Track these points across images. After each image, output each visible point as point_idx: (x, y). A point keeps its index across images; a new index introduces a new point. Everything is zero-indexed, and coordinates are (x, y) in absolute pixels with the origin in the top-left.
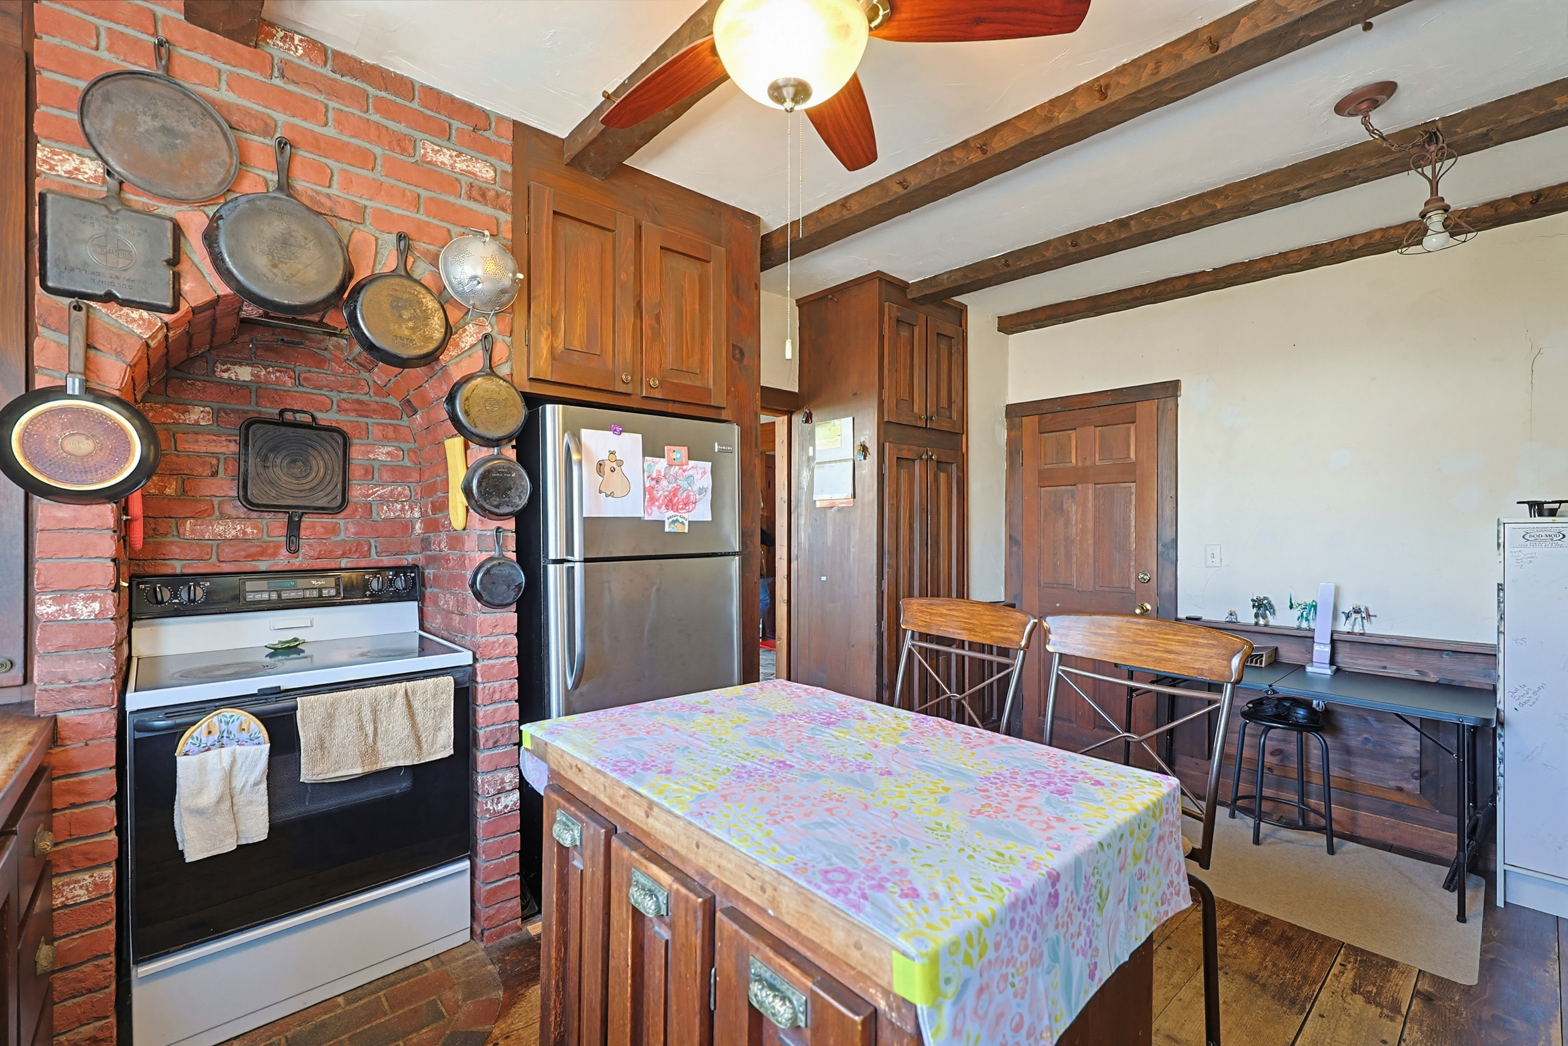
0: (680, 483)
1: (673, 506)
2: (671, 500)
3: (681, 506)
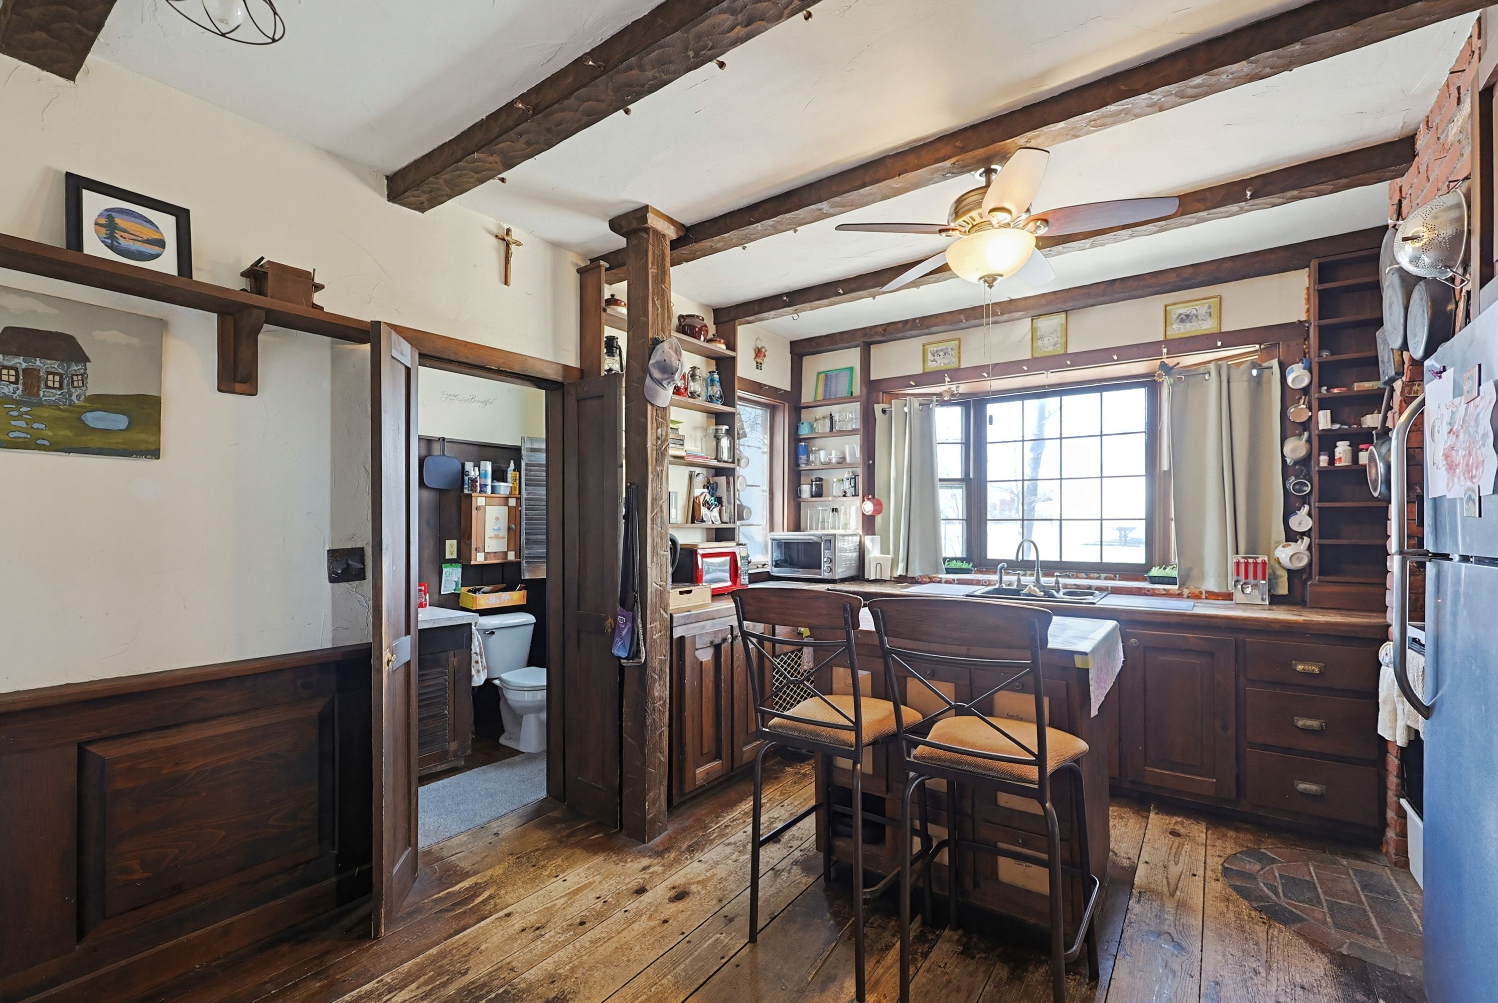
0: (1471, 431)
1: (1469, 471)
2: (1467, 465)
3: (1474, 472)
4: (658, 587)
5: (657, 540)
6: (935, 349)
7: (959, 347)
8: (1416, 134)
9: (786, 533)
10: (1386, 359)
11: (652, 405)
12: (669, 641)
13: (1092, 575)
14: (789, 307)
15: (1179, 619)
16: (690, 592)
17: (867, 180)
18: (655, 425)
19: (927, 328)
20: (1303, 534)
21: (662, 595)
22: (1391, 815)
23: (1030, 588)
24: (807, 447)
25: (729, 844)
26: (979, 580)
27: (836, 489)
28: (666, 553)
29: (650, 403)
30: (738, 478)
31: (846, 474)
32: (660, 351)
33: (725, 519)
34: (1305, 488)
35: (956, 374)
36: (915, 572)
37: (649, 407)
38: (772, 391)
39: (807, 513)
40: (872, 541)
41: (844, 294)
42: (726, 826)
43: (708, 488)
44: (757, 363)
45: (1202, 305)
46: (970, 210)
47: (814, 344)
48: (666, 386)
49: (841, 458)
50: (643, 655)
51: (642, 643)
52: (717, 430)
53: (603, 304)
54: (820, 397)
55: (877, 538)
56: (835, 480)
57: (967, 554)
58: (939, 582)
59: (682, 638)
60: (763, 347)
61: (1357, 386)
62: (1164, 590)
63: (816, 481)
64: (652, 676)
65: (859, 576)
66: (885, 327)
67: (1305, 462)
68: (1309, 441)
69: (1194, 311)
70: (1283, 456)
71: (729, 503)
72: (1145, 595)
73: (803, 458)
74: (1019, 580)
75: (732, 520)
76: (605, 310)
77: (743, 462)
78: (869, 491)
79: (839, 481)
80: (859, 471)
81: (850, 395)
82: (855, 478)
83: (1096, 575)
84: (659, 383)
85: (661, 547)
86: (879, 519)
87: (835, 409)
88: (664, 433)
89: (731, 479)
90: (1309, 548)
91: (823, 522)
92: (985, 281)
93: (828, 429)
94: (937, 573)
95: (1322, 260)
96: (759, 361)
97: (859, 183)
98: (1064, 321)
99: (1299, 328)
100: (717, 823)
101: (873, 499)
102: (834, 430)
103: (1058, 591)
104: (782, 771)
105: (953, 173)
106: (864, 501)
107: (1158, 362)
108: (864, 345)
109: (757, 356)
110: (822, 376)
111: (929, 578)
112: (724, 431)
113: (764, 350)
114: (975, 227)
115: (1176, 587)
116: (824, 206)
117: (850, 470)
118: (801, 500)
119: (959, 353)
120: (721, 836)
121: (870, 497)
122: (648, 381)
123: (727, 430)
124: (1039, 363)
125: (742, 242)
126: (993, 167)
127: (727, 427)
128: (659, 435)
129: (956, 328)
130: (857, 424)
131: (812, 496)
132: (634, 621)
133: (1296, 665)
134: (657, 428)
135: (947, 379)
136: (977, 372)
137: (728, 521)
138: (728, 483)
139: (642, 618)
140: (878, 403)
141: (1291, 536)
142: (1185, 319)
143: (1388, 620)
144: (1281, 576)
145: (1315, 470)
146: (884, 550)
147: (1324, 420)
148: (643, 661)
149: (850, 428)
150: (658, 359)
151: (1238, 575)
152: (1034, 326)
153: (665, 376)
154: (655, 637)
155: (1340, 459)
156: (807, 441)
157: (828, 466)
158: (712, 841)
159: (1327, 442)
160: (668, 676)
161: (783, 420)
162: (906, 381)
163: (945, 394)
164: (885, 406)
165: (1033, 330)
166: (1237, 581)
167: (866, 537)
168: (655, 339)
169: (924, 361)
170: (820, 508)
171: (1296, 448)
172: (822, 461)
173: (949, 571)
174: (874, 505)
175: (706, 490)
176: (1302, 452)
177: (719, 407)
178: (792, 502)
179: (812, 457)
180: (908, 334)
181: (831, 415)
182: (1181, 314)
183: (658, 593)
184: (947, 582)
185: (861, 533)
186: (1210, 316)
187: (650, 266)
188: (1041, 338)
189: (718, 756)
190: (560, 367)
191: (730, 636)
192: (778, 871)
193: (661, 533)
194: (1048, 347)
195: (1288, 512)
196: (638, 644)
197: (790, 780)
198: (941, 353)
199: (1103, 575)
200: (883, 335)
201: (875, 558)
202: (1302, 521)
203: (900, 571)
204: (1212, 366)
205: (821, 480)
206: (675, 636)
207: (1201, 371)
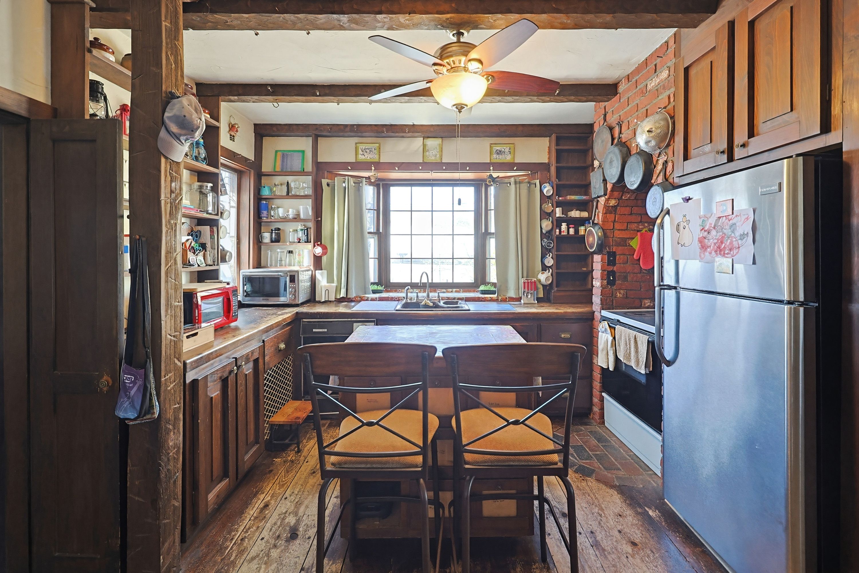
0: (725, 231)
1: (721, 251)
2: (719, 247)
3: (727, 252)
4: (172, 338)
5: (172, 292)
6: (364, 147)
7: (380, 148)
8: (619, 83)
9: (252, 270)
10: (597, 186)
11: (166, 158)
12: (182, 387)
13: (449, 290)
14: (272, 96)
15: (511, 316)
16: (196, 334)
17: (383, 8)
18: (169, 178)
19: (361, 132)
20: (550, 267)
21: (177, 344)
22: (595, 400)
23: (426, 301)
24: (267, 205)
25: (253, 559)
26: (392, 298)
27: (292, 237)
28: (180, 304)
29: (164, 156)
30: (221, 227)
31: (299, 226)
32: (177, 106)
33: (210, 262)
34: (551, 245)
35: (378, 166)
36: (352, 294)
37: (163, 160)
38: (243, 160)
39: (268, 255)
40: (322, 275)
41: (320, 96)
42: (242, 540)
43: (192, 235)
44: (231, 135)
45: (507, 146)
46: (451, 56)
47: (275, 129)
48: (183, 142)
49: (296, 215)
50: (157, 410)
51: (155, 398)
52: (201, 187)
53: (88, 45)
54: (278, 169)
55: (325, 272)
56: (291, 230)
57: (379, 281)
58: (367, 300)
59: (195, 382)
60: (235, 124)
61: (569, 197)
62: (490, 298)
63: (275, 230)
64: (166, 428)
65: (312, 300)
66: (331, 126)
67: (550, 232)
68: (552, 222)
69: (503, 150)
70: (541, 228)
71: (213, 248)
72: (481, 301)
73: (264, 213)
74: (417, 297)
75: (216, 263)
76: (90, 51)
77: (225, 215)
78: (318, 239)
79: (294, 231)
80: (311, 225)
81: (302, 171)
82: (307, 229)
83: (451, 290)
84: (177, 138)
85: (176, 298)
86: (324, 259)
87: (290, 179)
88: (178, 187)
89: (215, 229)
90: (552, 275)
91: (281, 260)
92: (457, 108)
93: (285, 194)
94: (365, 294)
95: (558, 135)
96: (233, 134)
97: (377, 9)
98: (441, 143)
99: (545, 167)
100: (232, 539)
101: (321, 245)
102: (290, 194)
103: (439, 302)
104: (272, 463)
105: (443, 26)
106: (314, 246)
107: (488, 174)
108: (315, 136)
109: (230, 129)
110: (279, 154)
111: (360, 297)
112: (209, 188)
113: (237, 127)
114: (453, 69)
115: (496, 295)
116: (344, 18)
117: (302, 223)
118: (261, 244)
119: (380, 153)
120: (241, 553)
121: (319, 243)
122: (163, 133)
123: (212, 187)
124: (426, 166)
125: (257, 27)
126: (461, 31)
127: (210, 185)
128: (173, 189)
129: (378, 135)
130: (309, 191)
131: (272, 241)
132: (146, 377)
133: (561, 335)
134: (171, 181)
135: (373, 168)
136: (392, 166)
137: (211, 263)
138: (212, 232)
139: (154, 373)
140: (324, 178)
141: (544, 268)
142: (499, 152)
143: (594, 309)
144: (540, 288)
145: (554, 237)
146: (330, 280)
147: (558, 212)
148: (156, 416)
149: (302, 194)
150: (178, 113)
151: (525, 288)
152: (424, 143)
153: (183, 132)
154: (169, 388)
155: (564, 231)
156: (268, 200)
157: (285, 220)
158: (233, 563)
159: (558, 223)
160: (182, 422)
161: (249, 183)
162: (345, 166)
163: (371, 178)
164: (329, 181)
165: (424, 145)
166: (524, 292)
167: (317, 271)
168: (171, 93)
169: (356, 155)
170: (279, 250)
171: (547, 225)
172: (281, 215)
173: (374, 292)
174: (323, 249)
175: (190, 237)
176: (550, 227)
177: (204, 166)
178: (256, 246)
179: (272, 213)
180: (346, 134)
181: (288, 183)
182: (497, 150)
183: (173, 343)
184: (373, 300)
185: (313, 269)
186: (510, 153)
187: (163, 18)
188: (428, 151)
189: (225, 474)
190: (24, 99)
191: (235, 368)
192: (308, 569)
193: (176, 285)
194: (432, 157)
195: (543, 257)
196: (151, 400)
197: (282, 471)
198: (368, 151)
199: (454, 290)
200: (330, 132)
201: (325, 286)
202: (549, 261)
203: (343, 294)
204: (512, 180)
205: (279, 229)
206: (188, 381)
207: (506, 182)
